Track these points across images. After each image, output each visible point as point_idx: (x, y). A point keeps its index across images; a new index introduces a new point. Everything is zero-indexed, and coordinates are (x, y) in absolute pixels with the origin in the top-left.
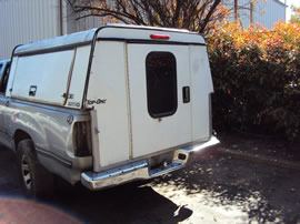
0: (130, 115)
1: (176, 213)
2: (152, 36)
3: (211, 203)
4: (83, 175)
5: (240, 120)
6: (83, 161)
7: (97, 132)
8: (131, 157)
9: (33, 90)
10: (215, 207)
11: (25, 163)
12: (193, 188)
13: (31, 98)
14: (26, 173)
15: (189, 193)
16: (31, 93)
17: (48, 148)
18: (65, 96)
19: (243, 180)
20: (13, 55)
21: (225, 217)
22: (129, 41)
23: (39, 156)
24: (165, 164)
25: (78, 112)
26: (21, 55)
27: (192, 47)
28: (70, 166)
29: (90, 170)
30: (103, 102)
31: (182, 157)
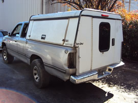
0: (92, 50)
1: (106, 95)
2: (102, 15)
3: (121, 91)
4: (72, 77)
5: (127, 54)
6: (71, 70)
7: (79, 57)
8: (91, 69)
9: (43, 37)
10: (123, 93)
11: (35, 70)
12: (111, 84)
13: (43, 40)
14: (35, 74)
15: (109, 86)
16: (42, 38)
17: (51, 64)
18: (64, 40)
19: (132, 82)
20: (30, 20)
21: (129, 98)
22: (93, 17)
23: (45, 67)
24: (103, 73)
25: (70, 48)
26: (35, 20)
27: (116, 20)
28: (65, 72)
29: (74, 75)
30: (82, 44)
31: (110, 70)
